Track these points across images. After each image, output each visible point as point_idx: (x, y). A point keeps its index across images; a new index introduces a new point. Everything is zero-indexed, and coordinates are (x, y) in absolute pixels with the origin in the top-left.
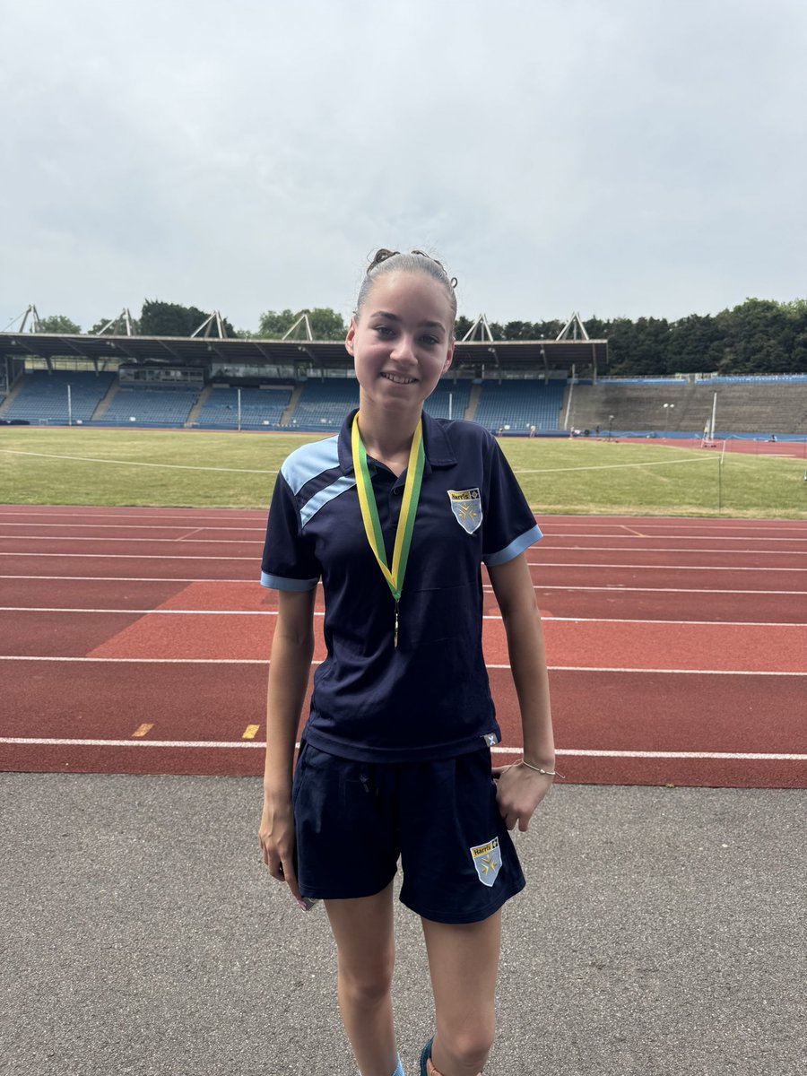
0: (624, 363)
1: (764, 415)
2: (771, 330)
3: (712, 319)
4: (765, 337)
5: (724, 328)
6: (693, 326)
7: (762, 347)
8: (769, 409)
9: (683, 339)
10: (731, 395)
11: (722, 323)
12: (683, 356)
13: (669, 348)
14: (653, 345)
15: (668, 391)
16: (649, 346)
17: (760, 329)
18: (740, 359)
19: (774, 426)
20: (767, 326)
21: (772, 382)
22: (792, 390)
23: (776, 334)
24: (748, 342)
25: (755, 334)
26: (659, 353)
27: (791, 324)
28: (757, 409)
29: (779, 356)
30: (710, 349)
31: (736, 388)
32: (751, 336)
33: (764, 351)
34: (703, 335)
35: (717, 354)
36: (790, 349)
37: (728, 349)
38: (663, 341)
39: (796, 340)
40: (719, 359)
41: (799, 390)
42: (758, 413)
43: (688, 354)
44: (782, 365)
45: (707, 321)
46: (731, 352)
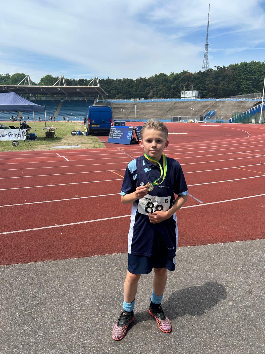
0: (119, 95)
1: (154, 113)
2: (164, 83)
3: (146, 79)
4: (162, 86)
5: (150, 83)
6: (140, 82)
7: (161, 89)
8: (156, 111)
9: (137, 86)
10: (146, 106)
11: (150, 81)
12: (137, 92)
13: (133, 89)
14: (128, 89)
15: (127, 105)
16: (127, 89)
17: (161, 83)
18: (155, 93)
19: (156, 117)
20: (163, 82)
21: (160, 101)
22: (165, 104)
23: (165, 85)
24: (157, 88)
25: (159, 85)
26: (130, 91)
27: (170, 81)
28: (153, 111)
29: (166, 92)
30: (146, 90)
31: (148, 103)
32: (158, 85)
33: (162, 91)
34: (144, 85)
35: (148, 92)
36: (169, 90)
37: (151, 90)
38: (131, 87)
39: (171, 87)
40: (148, 94)
41: (167, 104)
42: (153, 112)
43: (139, 92)
44: (167, 95)
45: (145, 80)
46: (152, 91)
